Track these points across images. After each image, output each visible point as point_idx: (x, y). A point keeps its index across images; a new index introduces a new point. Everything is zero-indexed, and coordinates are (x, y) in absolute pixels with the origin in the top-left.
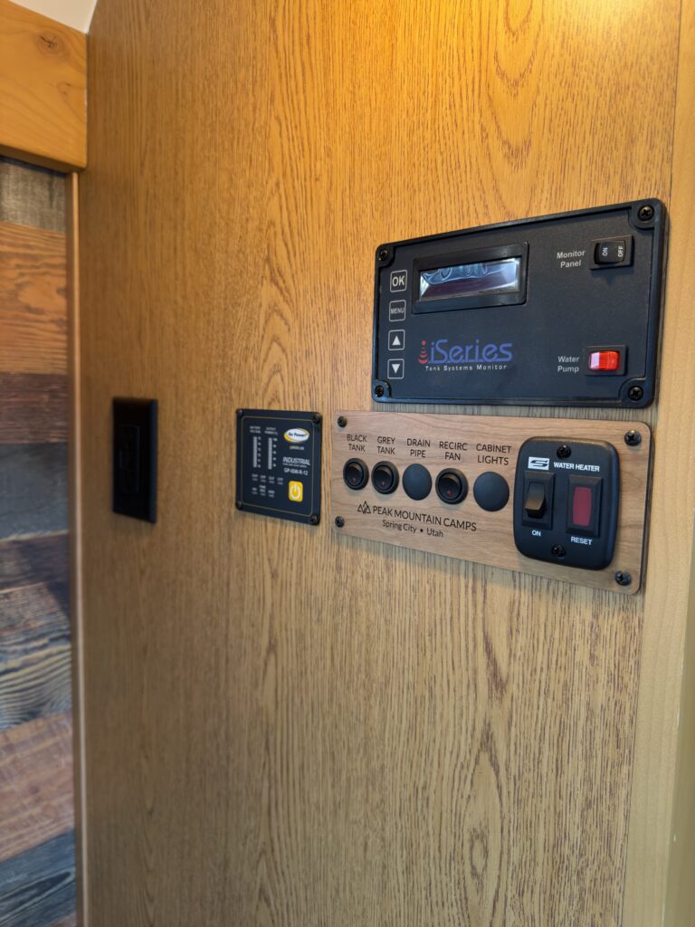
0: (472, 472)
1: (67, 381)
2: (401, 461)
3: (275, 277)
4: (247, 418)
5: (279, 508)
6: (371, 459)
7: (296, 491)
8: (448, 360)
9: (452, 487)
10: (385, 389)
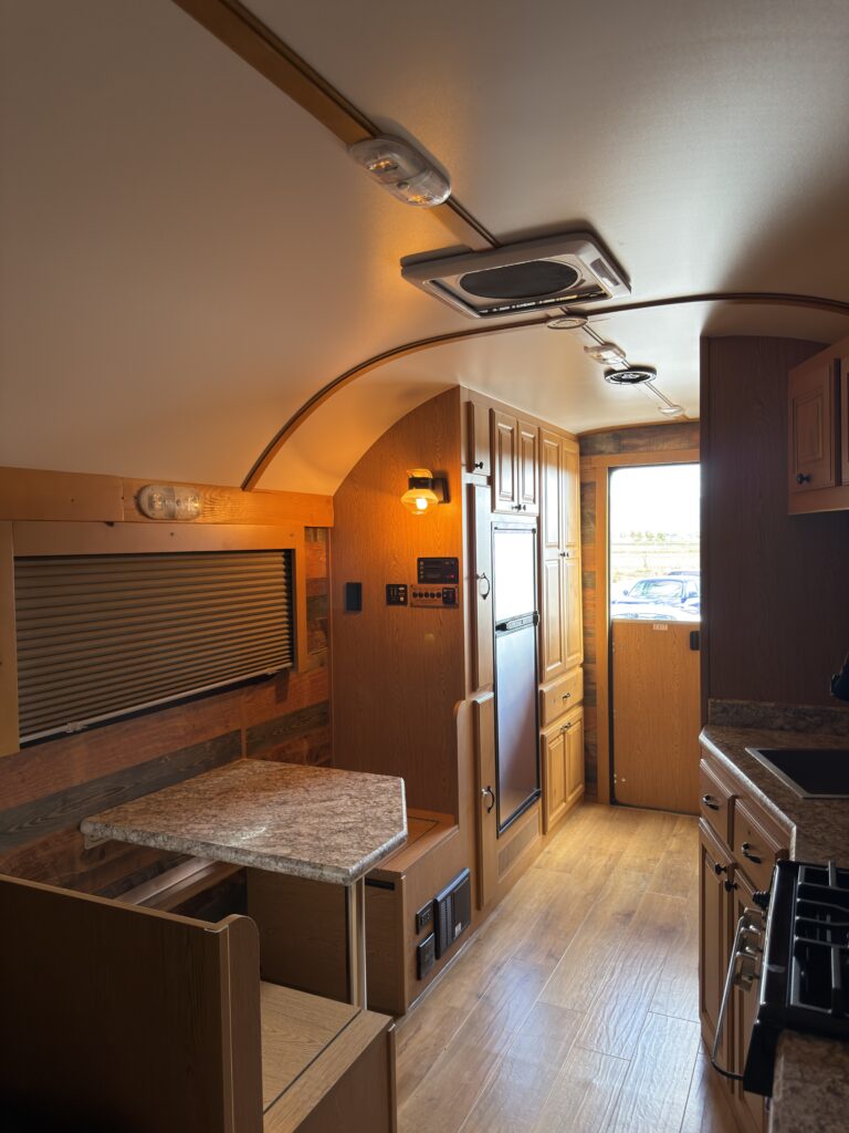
0: (435, 592)
1: (327, 579)
2: (424, 592)
3: (395, 559)
4: (389, 587)
5: (399, 603)
6: (418, 592)
7: (402, 599)
8: (430, 576)
9: (433, 595)
10: (420, 581)
